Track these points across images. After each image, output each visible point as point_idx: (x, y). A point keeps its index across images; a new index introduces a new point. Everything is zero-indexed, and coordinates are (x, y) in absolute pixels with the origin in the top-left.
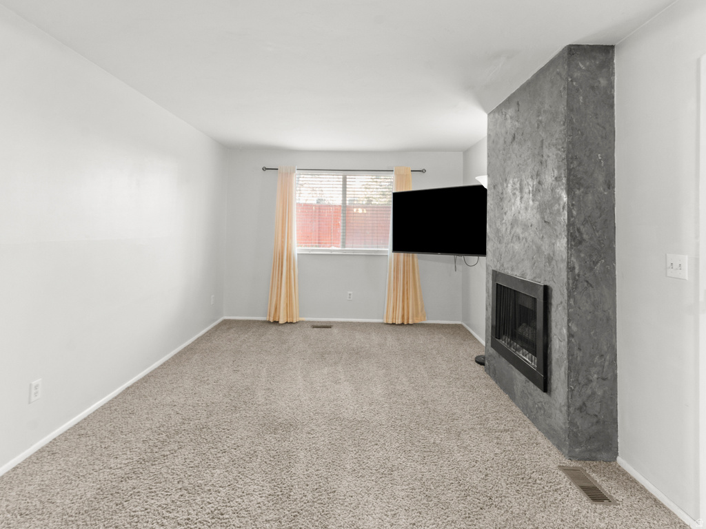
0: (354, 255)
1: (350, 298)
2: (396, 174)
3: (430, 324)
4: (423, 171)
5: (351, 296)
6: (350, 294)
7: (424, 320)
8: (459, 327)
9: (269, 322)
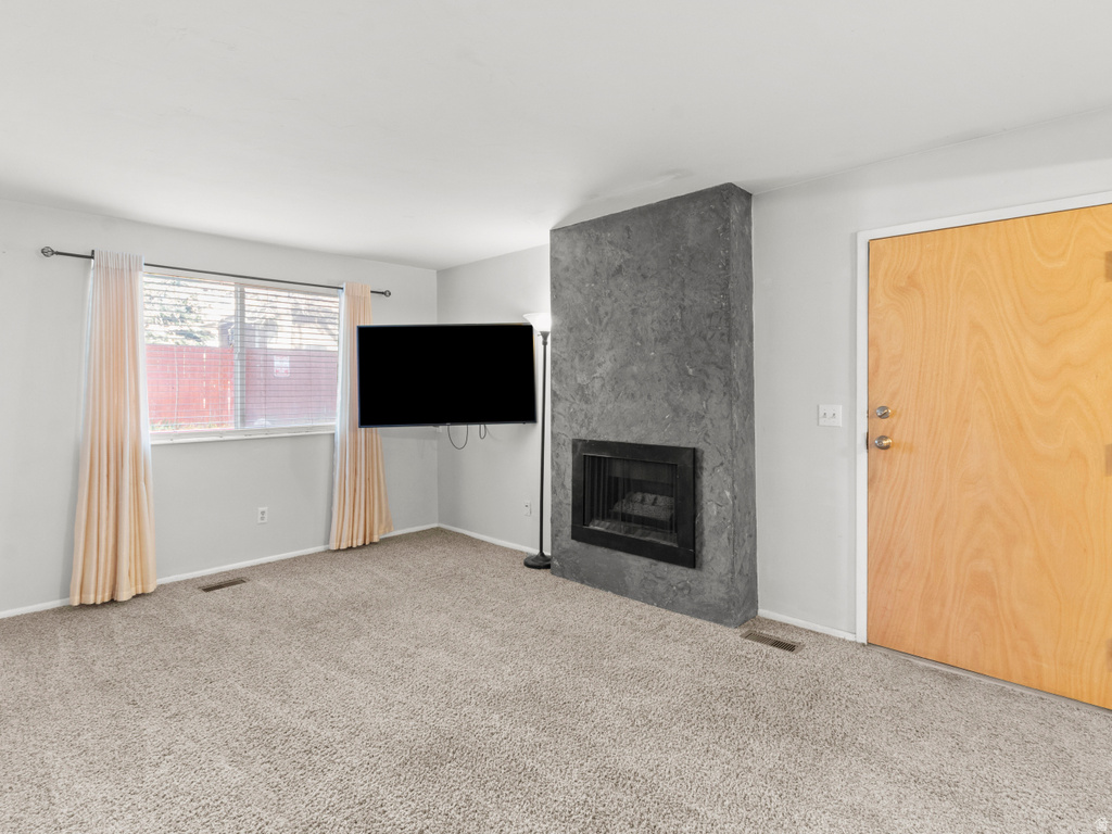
0: (269, 439)
1: (262, 518)
2: (347, 294)
3: (397, 537)
4: (386, 294)
5: (266, 516)
6: (263, 513)
7: (390, 531)
8: (437, 533)
9: (71, 608)
